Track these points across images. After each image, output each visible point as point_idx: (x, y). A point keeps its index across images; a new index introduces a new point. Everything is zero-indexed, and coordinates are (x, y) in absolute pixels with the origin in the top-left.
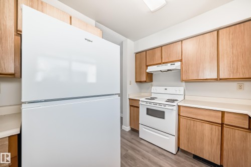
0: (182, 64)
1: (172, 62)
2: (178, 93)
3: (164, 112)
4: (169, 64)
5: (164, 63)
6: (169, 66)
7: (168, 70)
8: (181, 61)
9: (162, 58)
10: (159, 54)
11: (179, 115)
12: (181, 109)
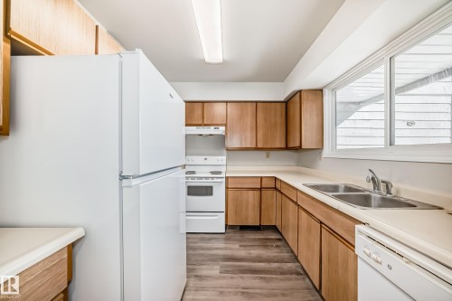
0: (226, 130)
1: (216, 125)
2: (220, 163)
3: (212, 187)
4: (212, 128)
5: (205, 125)
6: (211, 130)
8: (226, 125)
9: (203, 118)
10: (200, 112)
11: (227, 188)
12: (230, 180)
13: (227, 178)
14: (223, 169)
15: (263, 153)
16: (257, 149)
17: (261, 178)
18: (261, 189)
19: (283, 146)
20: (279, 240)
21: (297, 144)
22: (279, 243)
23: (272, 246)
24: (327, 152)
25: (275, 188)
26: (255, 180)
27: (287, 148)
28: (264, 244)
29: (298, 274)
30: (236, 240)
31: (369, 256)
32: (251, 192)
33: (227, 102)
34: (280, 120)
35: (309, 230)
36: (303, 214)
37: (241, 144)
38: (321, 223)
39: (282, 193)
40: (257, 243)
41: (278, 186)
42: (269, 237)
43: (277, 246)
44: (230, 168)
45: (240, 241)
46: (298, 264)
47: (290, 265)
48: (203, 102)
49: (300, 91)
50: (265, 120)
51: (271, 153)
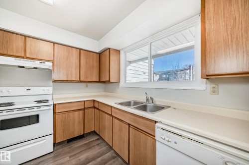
0: (53, 65)
1: (42, 61)
3: (38, 115)
4: (38, 62)
5: (28, 58)
6: (37, 64)
7: (34, 68)
8: (53, 62)
9: (25, 51)
10: (20, 44)
11: (55, 113)
12: (57, 106)
13: (55, 105)
14: (49, 98)
15: (84, 85)
16: (80, 81)
17: (84, 101)
18: (84, 109)
19: (98, 80)
20: (98, 139)
21: (108, 79)
22: (99, 142)
23: (94, 146)
24: (122, 84)
25: (94, 107)
26: (80, 103)
27: (100, 82)
28: (89, 147)
29: (114, 158)
30: (65, 154)
31: (164, 139)
32: (77, 113)
33: (54, 43)
34: (96, 64)
35: (121, 130)
36: (116, 121)
37: (68, 77)
38: (129, 124)
39: (99, 110)
40: (84, 148)
41: (96, 105)
42: (91, 140)
43: (98, 145)
44: (56, 96)
45: (69, 153)
46: (112, 151)
47: (108, 154)
48: (25, 37)
49: (109, 49)
50: (86, 63)
51: (89, 85)
